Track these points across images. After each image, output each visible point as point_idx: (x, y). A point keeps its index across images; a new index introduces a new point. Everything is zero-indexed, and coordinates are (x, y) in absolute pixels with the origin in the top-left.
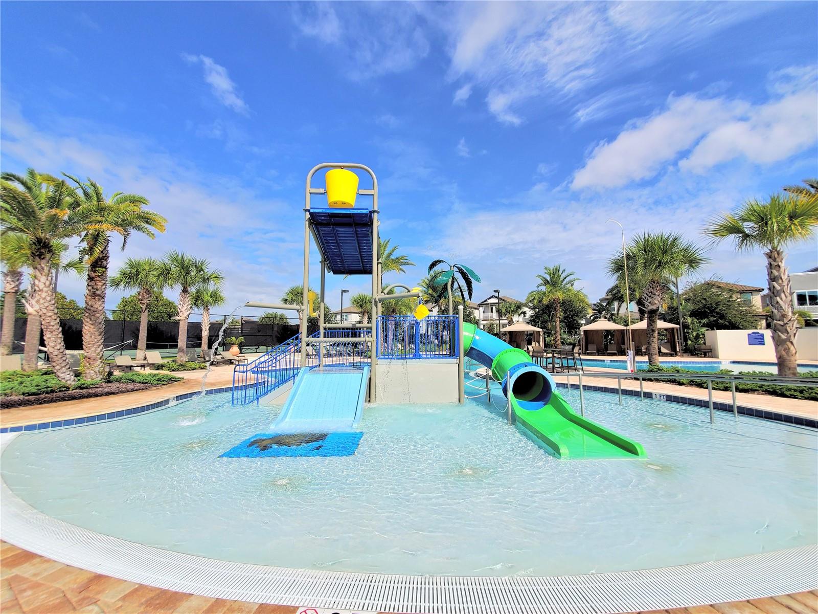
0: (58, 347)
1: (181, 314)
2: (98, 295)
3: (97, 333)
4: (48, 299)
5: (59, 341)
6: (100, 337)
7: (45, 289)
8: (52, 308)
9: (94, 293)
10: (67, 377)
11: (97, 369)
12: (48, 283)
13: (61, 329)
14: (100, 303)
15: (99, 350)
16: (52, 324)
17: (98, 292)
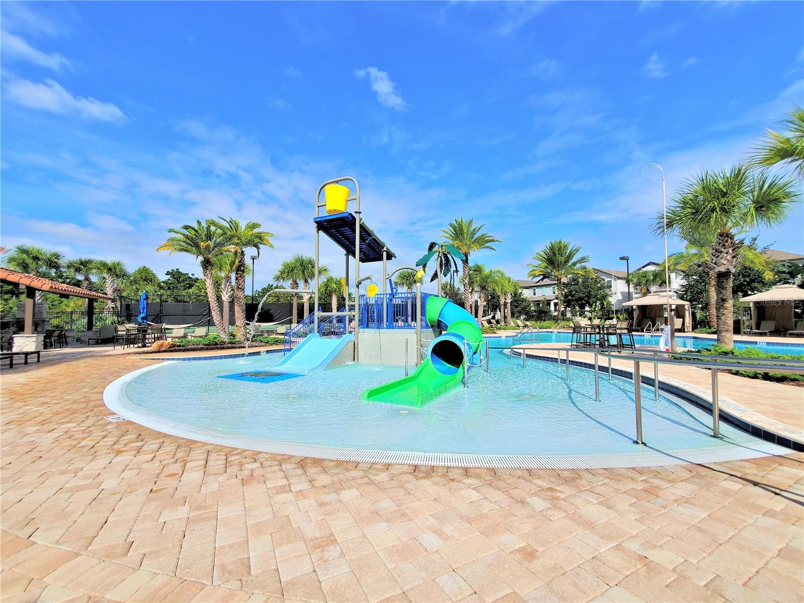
0: (218, 319)
1: (304, 298)
2: (240, 288)
3: (241, 312)
4: (212, 292)
5: (218, 316)
6: (242, 314)
7: (210, 287)
8: (213, 297)
9: (238, 287)
10: (224, 337)
11: (242, 333)
12: (211, 283)
13: (219, 309)
14: (242, 293)
15: (242, 321)
16: (214, 306)
17: (240, 287)
